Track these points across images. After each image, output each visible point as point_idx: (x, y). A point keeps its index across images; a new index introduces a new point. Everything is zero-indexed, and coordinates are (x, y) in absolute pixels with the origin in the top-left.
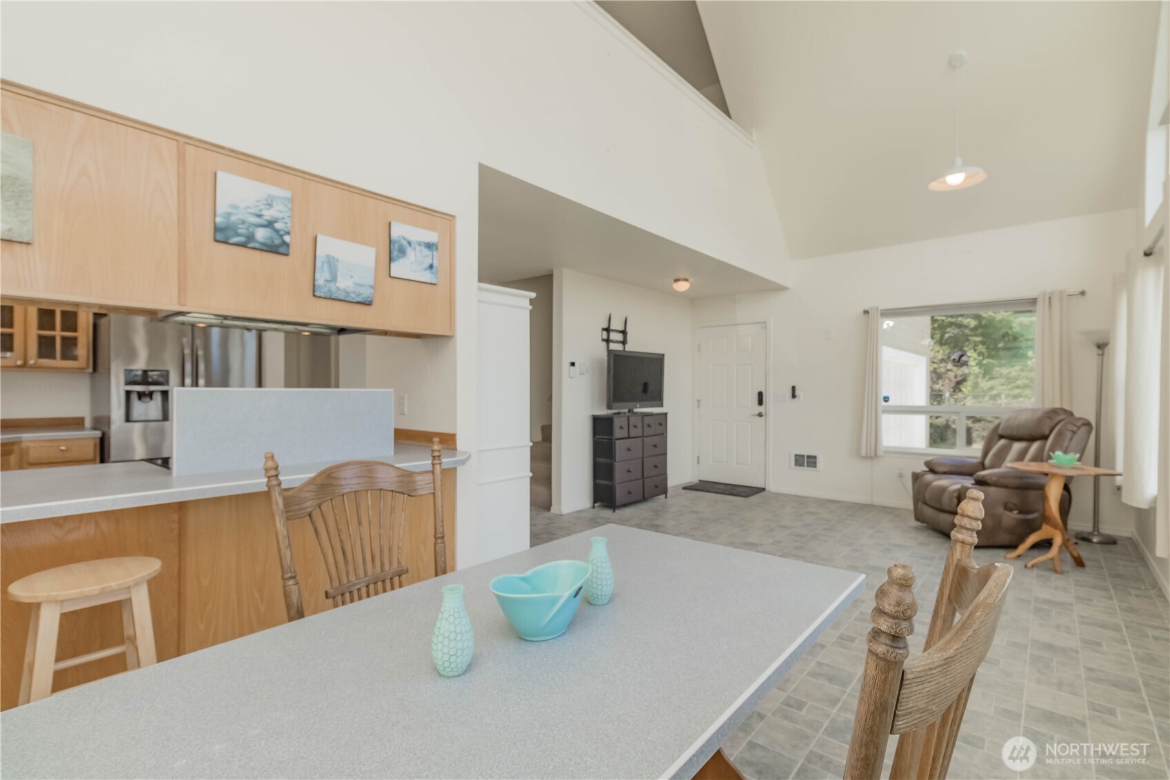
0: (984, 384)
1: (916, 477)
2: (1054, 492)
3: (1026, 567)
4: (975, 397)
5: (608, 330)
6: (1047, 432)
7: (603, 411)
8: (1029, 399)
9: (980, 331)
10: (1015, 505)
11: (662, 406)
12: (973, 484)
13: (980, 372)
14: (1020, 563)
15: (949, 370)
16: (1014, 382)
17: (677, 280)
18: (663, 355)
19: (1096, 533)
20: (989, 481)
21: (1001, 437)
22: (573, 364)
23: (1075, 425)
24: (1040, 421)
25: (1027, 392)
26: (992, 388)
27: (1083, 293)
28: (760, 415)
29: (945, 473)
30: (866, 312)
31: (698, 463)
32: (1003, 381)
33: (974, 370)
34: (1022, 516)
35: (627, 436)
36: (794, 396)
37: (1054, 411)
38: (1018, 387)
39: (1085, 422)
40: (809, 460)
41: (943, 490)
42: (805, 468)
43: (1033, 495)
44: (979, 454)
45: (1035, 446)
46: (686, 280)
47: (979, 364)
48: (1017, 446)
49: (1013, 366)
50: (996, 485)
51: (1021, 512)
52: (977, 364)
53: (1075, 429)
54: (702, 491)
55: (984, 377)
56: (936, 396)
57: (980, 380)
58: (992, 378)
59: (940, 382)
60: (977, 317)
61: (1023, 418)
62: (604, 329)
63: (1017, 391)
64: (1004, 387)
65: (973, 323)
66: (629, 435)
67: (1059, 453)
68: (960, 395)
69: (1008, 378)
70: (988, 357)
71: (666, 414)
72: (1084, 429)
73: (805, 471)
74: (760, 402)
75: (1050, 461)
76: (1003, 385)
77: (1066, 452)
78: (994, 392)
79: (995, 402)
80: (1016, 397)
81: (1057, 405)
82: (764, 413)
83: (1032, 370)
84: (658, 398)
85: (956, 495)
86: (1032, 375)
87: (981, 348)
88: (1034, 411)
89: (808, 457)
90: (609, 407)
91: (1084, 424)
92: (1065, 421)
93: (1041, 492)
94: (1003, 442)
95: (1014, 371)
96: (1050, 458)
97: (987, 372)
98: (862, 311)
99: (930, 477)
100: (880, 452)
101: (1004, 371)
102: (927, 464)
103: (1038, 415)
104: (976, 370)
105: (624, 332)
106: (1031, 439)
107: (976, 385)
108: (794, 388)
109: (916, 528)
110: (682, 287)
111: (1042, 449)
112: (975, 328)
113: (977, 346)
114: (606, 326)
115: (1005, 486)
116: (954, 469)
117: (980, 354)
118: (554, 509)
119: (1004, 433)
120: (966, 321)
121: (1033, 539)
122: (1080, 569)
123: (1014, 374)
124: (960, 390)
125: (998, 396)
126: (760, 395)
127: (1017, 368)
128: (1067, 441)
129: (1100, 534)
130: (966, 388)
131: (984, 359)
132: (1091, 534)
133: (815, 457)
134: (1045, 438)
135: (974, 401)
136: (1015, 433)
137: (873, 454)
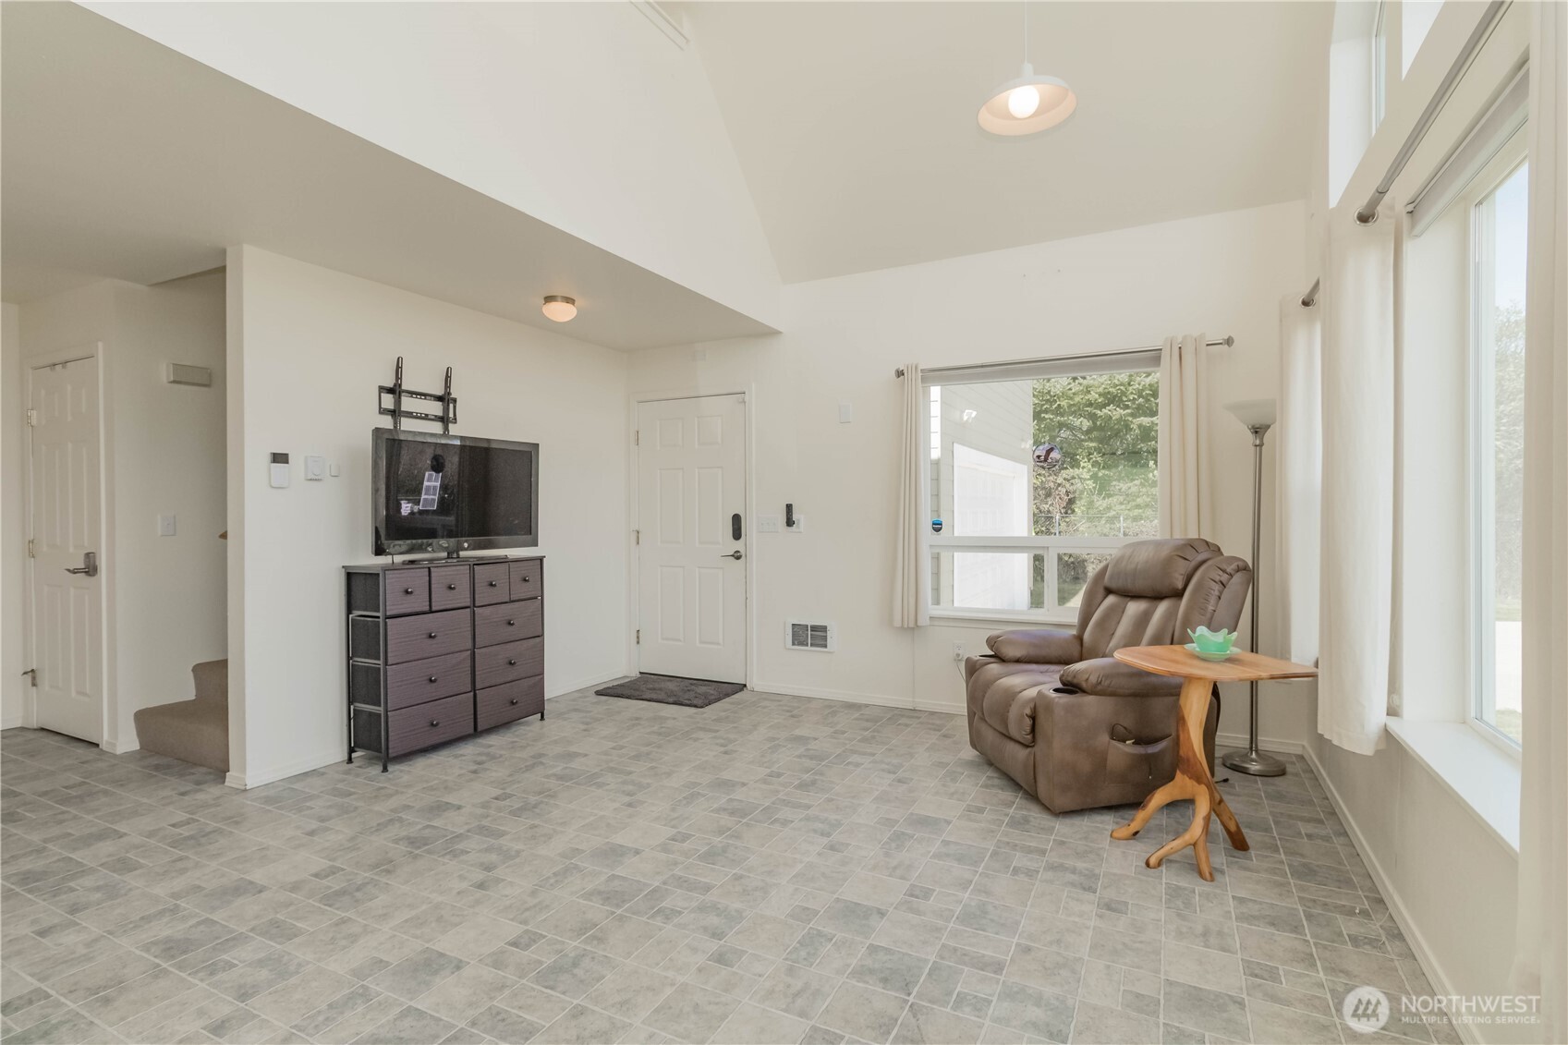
0: (1101, 503)
1: (972, 668)
2: (1195, 707)
3: (1148, 864)
4: (1090, 520)
5: (395, 391)
6: (1180, 585)
7: (367, 560)
8: (1151, 521)
9: (1095, 434)
10: (1130, 732)
11: (535, 544)
12: (1056, 690)
13: (1094, 488)
14: (1139, 851)
15: (1059, 485)
16: (1134, 500)
17: (549, 299)
18: (536, 446)
19: (1254, 755)
20: (1084, 685)
21: (1109, 591)
22: (280, 458)
23: (1224, 571)
24: (1167, 563)
25: (1149, 512)
26: (1109, 508)
27: (1229, 342)
28: (737, 556)
29: (1018, 661)
30: (900, 373)
31: (638, 642)
32: (1121, 498)
33: (1087, 485)
34: (1140, 750)
35: (427, 608)
36: (790, 522)
37: (1191, 545)
38: (1138, 506)
39: (1241, 564)
40: (813, 633)
41: (1011, 696)
42: (809, 648)
43: (1159, 705)
44: (1074, 619)
45: (1163, 607)
46: (569, 300)
47: (1094, 477)
48: (1134, 608)
49: (1133, 480)
50: (1094, 691)
51: (1139, 741)
52: (1092, 477)
53: (1225, 577)
54: (628, 697)
55: (1100, 494)
56: (1042, 521)
57: (1095, 498)
58: (1109, 496)
59: (1050, 501)
60: (1092, 417)
61: (1143, 556)
62: (382, 389)
63: (1136, 512)
64: (1123, 507)
65: (1086, 424)
66: (430, 606)
67: (1202, 630)
68: (1072, 517)
69: (1127, 495)
70: (1104, 468)
71: (541, 560)
72: (1238, 578)
73: (809, 654)
74: (737, 534)
75: (1188, 646)
76: (1121, 503)
77: (1214, 628)
78: (1112, 513)
79: (1113, 526)
80: (1135, 519)
81: (1193, 535)
82: (743, 553)
83: (1154, 484)
84: (526, 528)
85: (1028, 711)
86: (1155, 491)
87: (1096, 457)
88: (1158, 544)
89: (814, 628)
90: (379, 551)
91: (1238, 570)
92: (1209, 563)
93: (1172, 699)
94: (1111, 599)
95: (1133, 486)
96: (1185, 639)
97: (1103, 487)
98: (893, 373)
99: (995, 668)
100: (923, 621)
101: (1124, 486)
102: (992, 642)
103: (1165, 553)
104: (1090, 484)
105: (445, 399)
106: (1157, 597)
107: (1091, 503)
108: (789, 507)
109: (971, 764)
110: (560, 312)
111: (1170, 615)
112: (1089, 431)
113: (1093, 454)
114: (390, 383)
115: (1113, 694)
116: (1033, 652)
117: (1096, 464)
118: (232, 778)
119: (1113, 585)
120: (1077, 422)
121: (1160, 797)
122: (1240, 853)
123: (1134, 489)
124: (1073, 511)
125: (1116, 517)
126: (736, 520)
127: (1137, 482)
128: (1213, 600)
129: (1263, 756)
130: (1079, 508)
131: (1099, 469)
132: (1245, 757)
133: (824, 629)
134: (1178, 594)
135: (1087, 525)
136: (1129, 585)
137: (912, 625)
